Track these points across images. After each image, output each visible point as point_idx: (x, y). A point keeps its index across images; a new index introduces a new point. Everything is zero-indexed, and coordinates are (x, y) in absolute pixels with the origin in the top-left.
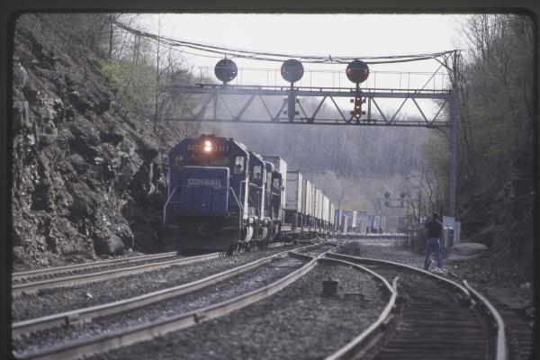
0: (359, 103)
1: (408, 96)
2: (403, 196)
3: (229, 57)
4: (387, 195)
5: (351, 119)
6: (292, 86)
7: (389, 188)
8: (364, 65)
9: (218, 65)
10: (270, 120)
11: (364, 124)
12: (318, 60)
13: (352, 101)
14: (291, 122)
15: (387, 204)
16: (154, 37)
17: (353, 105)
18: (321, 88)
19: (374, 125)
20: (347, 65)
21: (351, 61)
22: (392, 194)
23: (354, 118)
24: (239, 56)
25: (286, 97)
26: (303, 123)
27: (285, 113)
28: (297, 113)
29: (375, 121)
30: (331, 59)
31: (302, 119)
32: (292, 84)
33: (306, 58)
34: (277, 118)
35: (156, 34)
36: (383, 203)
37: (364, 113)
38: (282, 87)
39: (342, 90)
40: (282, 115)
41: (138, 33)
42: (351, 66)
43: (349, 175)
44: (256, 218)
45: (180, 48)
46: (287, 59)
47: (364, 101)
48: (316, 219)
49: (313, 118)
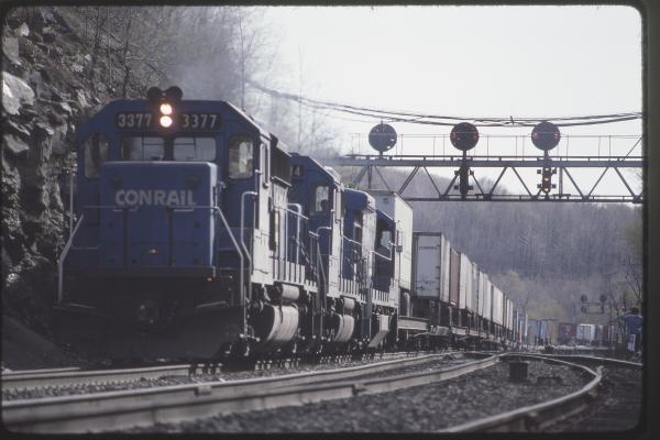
0: (547, 175)
1: (608, 164)
2: (603, 298)
3: (386, 121)
4: (583, 299)
5: (538, 194)
6: (465, 156)
7: (585, 291)
8: (554, 128)
9: (373, 131)
10: (437, 197)
11: (555, 200)
12: (496, 123)
13: (539, 172)
14: (464, 199)
15: (584, 310)
16: (295, 98)
17: (541, 176)
18: (500, 157)
19: (568, 200)
20: (532, 128)
21: (537, 123)
22: (590, 299)
23: (542, 193)
24: (398, 120)
25: (457, 169)
26: (477, 200)
27: (456, 188)
28: (471, 188)
29: (568, 195)
30: (512, 121)
31: (477, 195)
32: (465, 153)
33: (481, 121)
34: (446, 194)
35: (299, 94)
36: (578, 308)
37: (554, 186)
38: (452, 157)
39: (526, 159)
40: (452, 191)
41: (274, 94)
42: (537, 129)
43: (535, 275)
44: (311, 288)
45: (326, 111)
46: (458, 122)
47: (555, 172)
48: (481, 317)
49: (491, 194)
